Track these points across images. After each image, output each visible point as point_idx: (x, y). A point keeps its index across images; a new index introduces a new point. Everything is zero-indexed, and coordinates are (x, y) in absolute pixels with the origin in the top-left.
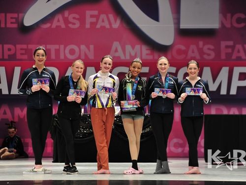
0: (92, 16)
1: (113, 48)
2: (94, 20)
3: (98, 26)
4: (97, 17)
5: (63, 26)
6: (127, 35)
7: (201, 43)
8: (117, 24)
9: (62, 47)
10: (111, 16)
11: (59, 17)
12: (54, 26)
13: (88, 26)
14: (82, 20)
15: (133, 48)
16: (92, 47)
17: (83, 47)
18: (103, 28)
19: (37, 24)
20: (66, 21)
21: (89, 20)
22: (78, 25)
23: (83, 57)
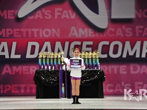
0: (59, 12)
1: (72, 30)
2: (60, 14)
3: (62, 17)
4: (62, 12)
5: (41, 17)
6: (80, 22)
7: (124, 27)
8: (73, 16)
9: (41, 30)
10: (70, 11)
11: (39, 12)
12: (36, 17)
13: (56, 17)
14: (53, 14)
15: (83, 30)
16: (59, 30)
17: (53, 30)
18: (65, 18)
19: (26, 17)
20: (43, 15)
21: (57, 14)
22: (50, 17)
23: (53, 36)
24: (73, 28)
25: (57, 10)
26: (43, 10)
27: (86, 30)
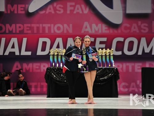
0: (71, 6)
1: (84, 26)
2: (72, 8)
3: (75, 12)
4: (74, 6)
5: (53, 12)
6: (93, 18)
7: (139, 23)
8: (86, 11)
9: (52, 25)
10: (83, 6)
11: (51, 6)
12: (47, 12)
13: (68, 12)
14: (65, 9)
15: (97, 25)
16: (71, 25)
17: (65, 25)
18: (78, 13)
19: (37, 11)
20: (55, 9)
21: (69, 9)
22: (62, 11)
23: (65, 32)
24: (86, 24)
26: (55, 4)
27: (100, 25)
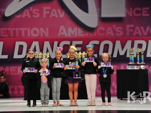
0: (47, 10)
1: (61, 30)
2: (48, 12)
3: (51, 16)
4: (50, 11)
5: (29, 16)
6: (69, 22)
7: (114, 26)
8: (62, 15)
9: (29, 29)
10: (59, 10)
11: (27, 10)
12: (24, 16)
13: (45, 16)
14: (41, 13)
15: (73, 29)
16: (47, 29)
17: (42, 29)
18: (54, 17)
19: (13, 16)
20: (31, 13)
21: (45, 13)
22: (38, 16)
23: (42, 35)
24: (62, 27)
25: (45, 8)
26: (31, 9)
27: (75, 29)
